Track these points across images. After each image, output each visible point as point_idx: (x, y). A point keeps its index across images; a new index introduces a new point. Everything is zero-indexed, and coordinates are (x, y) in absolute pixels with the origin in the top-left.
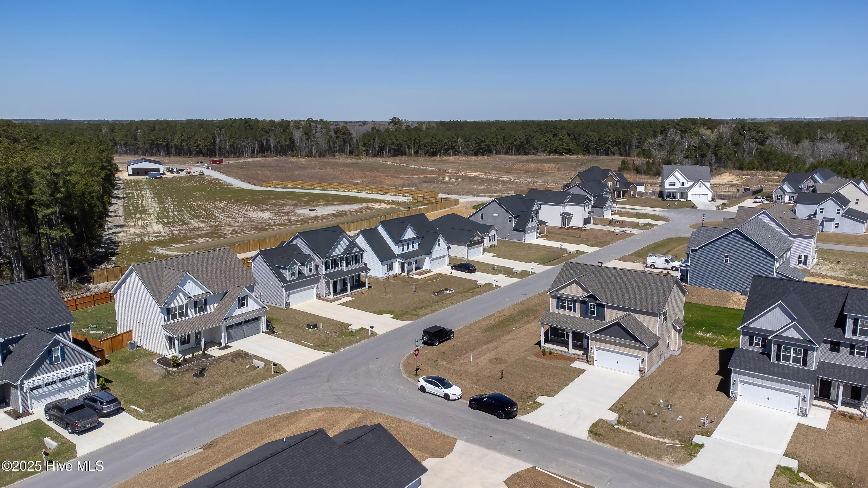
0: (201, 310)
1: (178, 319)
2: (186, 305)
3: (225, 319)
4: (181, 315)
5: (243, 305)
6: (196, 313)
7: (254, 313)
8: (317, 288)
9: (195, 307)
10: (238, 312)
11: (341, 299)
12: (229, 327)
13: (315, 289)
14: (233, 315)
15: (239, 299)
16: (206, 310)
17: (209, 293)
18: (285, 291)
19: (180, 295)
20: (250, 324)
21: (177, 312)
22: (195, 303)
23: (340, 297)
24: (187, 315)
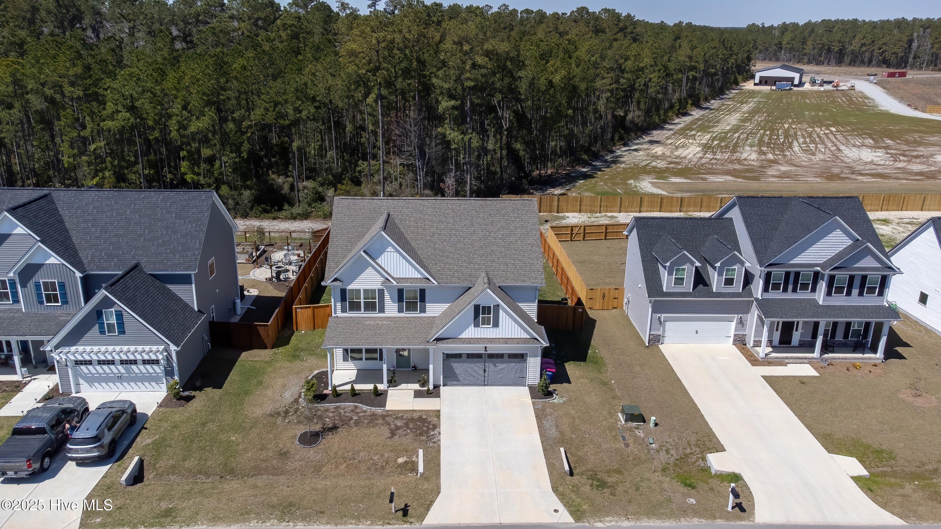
0: (411, 307)
1: (362, 314)
2: (381, 292)
3: (438, 340)
4: (370, 307)
5: (486, 322)
6: (400, 310)
7: (506, 343)
8: (741, 323)
9: (400, 299)
10: (471, 332)
11: (785, 365)
12: (448, 357)
13: (733, 324)
14: (461, 337)
15: (477, 307)
16: (423, 310)
17: (428, 279)
18: (654, 312)
19: (370, 271)
20: (503, 363)
21: (362, 300)
22: (400, 292)
23: (787, 358)
24: (382, 310)
